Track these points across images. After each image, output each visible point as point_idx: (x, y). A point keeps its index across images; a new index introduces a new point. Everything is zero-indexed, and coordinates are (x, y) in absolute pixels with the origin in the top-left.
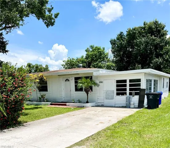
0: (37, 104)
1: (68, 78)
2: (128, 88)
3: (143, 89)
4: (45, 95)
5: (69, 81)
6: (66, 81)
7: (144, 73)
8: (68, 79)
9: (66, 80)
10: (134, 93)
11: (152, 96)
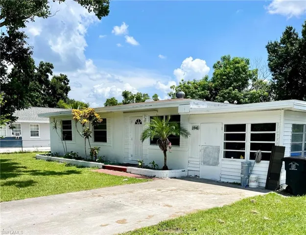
0: (83, 164)
1: (140, 118)
2: (248, 142)
3: (279, 147)
4: (98, 150)
5: (141, 123)
6: (136, 123)
7: (283, 111)
8: (140, 120)
9: (137, 121)
10: (260, 155)
11: (296, 165)
